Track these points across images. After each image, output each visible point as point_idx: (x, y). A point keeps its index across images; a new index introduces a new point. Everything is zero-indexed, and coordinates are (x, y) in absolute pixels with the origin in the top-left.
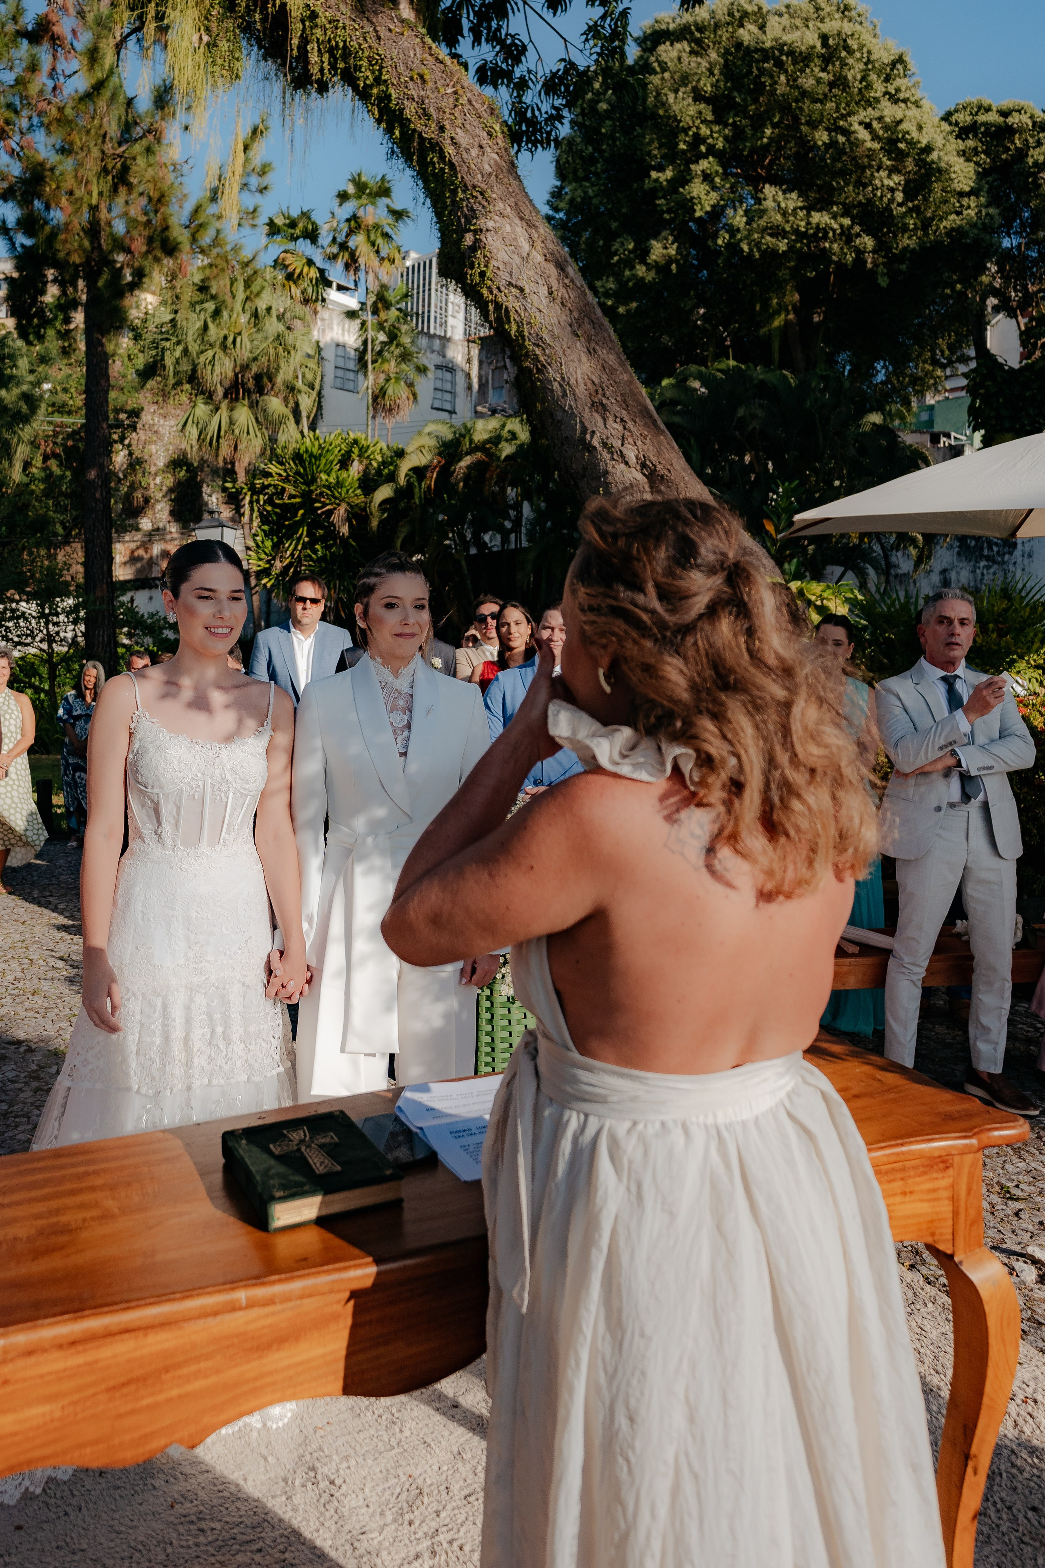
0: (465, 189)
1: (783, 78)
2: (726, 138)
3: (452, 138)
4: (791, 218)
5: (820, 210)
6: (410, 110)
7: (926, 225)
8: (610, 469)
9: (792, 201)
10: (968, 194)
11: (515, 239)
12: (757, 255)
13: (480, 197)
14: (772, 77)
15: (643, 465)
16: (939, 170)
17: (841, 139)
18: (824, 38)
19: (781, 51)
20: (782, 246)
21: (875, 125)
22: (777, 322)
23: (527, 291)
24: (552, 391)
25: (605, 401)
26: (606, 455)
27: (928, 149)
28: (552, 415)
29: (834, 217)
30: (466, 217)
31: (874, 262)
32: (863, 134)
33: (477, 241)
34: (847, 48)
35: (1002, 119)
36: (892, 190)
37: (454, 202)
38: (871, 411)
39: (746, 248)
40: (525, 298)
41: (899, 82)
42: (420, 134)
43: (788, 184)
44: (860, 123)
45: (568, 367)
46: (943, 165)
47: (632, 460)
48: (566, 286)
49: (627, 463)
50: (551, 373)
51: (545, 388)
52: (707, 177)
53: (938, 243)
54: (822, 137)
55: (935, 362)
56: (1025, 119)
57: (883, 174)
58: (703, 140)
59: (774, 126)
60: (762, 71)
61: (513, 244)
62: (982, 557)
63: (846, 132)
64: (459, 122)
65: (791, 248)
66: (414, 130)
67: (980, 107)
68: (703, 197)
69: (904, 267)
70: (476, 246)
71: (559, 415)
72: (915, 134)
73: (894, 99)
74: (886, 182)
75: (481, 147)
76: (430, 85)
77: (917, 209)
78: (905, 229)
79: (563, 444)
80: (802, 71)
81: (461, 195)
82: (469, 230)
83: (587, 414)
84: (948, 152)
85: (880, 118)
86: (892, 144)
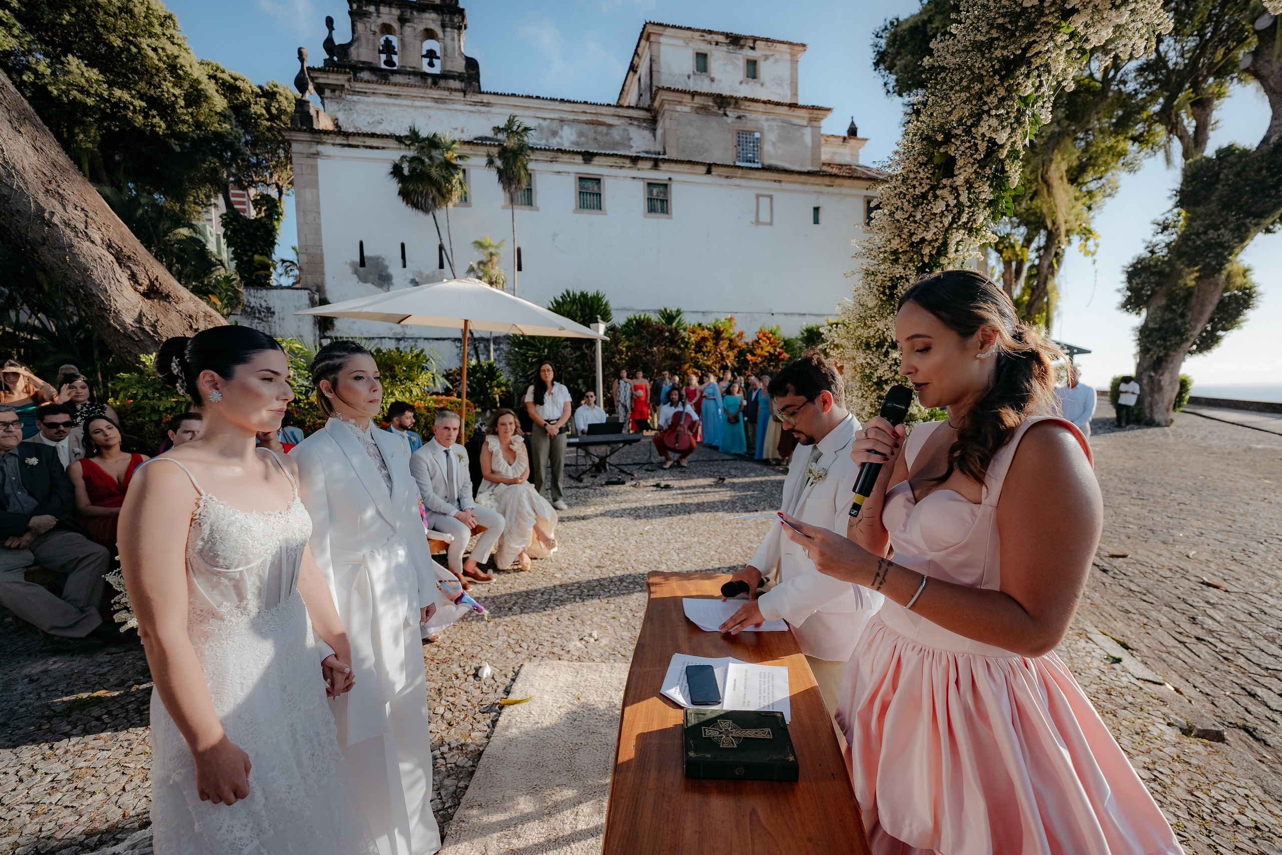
4: (96, 86)
5: (120, 88)
8: (75, 243)
9: (95, 75)
12: (66, 100)
15: (109, 246)
16: (207, 97)
17: (134, 50)
20: (90, 101)
21: (160, 51)
25: (61, 191)
26: (68, 231)
27: (196, 81)
29: (133, 97)
32: (151, 53)
35: (232, 81)
36: (174, 95)
38: (184, 226)
39: (55, 92)
44: (148, 46)
46: (207, 94)
47: (99, 241)
49: (93, 242)
53: (207, 137)
54: (116, 41)
55: (197, 203)
56: (247, 87)
57: (169, 84)
62: (255, 317)
63: (138, 47)
65: (97, 105)
67: (218, 68)
72: (188, 69)
73: (171, 38)
74: (172, 90)
77: (192, 114)
79: (13, 215)
83: (41, 197)
84: (210, 88)
85: (163, 49)
86: (173, 68)
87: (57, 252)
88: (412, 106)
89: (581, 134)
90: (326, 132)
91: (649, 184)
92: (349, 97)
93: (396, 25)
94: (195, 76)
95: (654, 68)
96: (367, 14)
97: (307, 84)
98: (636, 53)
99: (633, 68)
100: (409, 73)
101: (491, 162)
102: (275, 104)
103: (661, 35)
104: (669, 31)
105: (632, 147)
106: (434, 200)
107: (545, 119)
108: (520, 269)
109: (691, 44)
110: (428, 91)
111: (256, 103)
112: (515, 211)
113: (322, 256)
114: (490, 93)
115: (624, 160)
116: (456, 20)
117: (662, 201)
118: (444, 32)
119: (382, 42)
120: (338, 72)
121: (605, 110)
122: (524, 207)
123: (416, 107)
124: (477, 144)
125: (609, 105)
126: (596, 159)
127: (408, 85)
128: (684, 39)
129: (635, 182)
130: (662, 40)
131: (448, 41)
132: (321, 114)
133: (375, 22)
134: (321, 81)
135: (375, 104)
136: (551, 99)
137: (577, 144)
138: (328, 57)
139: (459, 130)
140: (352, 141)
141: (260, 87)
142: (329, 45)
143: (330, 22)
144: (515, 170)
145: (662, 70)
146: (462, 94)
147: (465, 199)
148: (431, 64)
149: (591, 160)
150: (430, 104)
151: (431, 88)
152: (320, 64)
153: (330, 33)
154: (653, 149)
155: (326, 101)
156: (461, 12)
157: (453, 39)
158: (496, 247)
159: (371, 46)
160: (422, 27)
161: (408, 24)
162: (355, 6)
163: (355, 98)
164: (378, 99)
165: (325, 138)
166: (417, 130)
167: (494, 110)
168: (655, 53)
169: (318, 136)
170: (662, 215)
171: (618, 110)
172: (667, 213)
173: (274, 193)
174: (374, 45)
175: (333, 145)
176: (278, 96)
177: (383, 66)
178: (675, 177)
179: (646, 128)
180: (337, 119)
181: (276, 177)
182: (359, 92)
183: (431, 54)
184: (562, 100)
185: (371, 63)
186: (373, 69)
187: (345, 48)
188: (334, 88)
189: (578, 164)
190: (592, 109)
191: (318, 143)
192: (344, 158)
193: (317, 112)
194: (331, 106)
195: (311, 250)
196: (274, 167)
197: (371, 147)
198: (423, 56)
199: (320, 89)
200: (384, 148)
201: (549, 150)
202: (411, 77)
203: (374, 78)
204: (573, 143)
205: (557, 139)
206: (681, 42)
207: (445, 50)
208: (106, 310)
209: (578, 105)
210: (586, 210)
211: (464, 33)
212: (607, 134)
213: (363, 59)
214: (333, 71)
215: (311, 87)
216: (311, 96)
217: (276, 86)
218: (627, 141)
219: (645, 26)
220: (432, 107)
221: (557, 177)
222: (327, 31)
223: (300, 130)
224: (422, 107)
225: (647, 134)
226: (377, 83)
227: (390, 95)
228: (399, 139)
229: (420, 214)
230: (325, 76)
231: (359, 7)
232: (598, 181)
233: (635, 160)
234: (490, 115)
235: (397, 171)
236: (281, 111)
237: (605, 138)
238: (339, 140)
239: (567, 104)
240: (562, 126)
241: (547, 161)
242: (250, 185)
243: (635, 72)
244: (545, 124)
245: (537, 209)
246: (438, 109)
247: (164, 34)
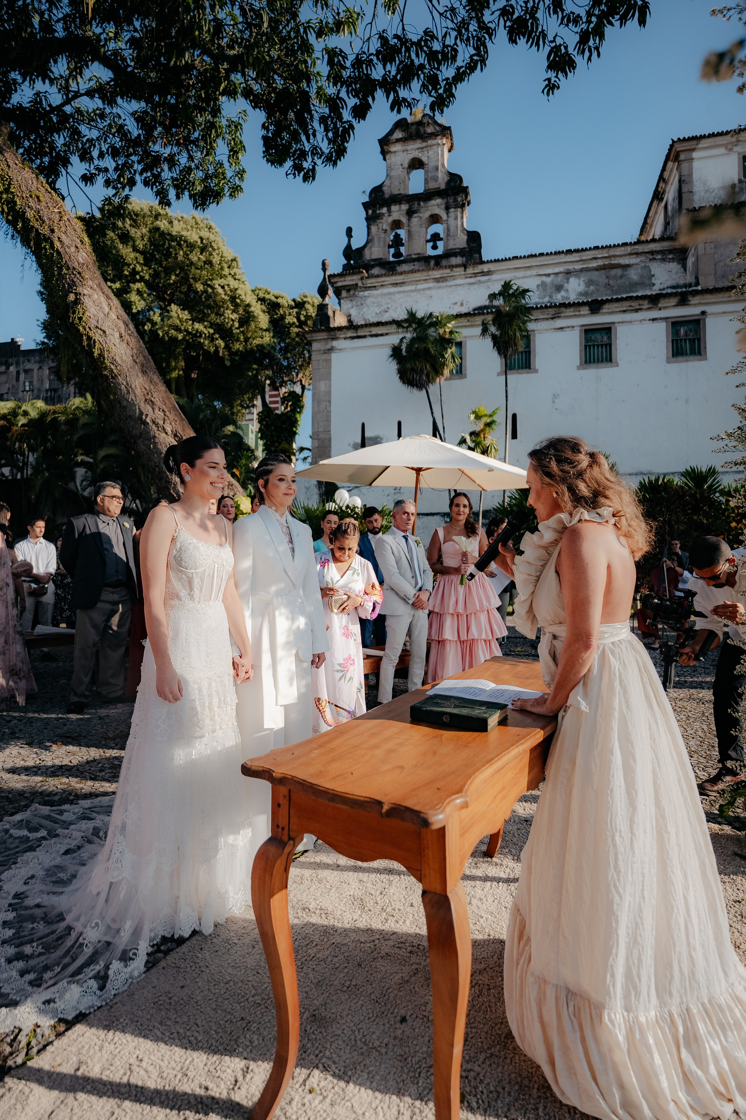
0: (68, 268)
1: (181, 253)
2: (150, 274)
3: (59, 238)
4: (185, 324)
5: (199, 322)
6: (30, 214)
7: (246, 340)
8: (157, 435)
9: (185, 315)
10: (266, 330)
11: (100, 303)
12: (167, 338)
13: (78, 276)
14: (175, 250)
15: (175, 435)
16: (254, 316)
17: (210, 290)
18: (202, 239)
19: (181, 238)
20: (180, 337)
21: (226, 287)
22: (174, 375)
23: (107, 333)
24: (121, 389)
25: (153, 399)
26: (154, 428)
27: (249, 305)
28: (120, 403)
29: (205, 327)
30: (68, 284)
31: (223, 353)
32: (220, 290)
33: (76, 299)
34: (212, 247)
35: (275, 300)
36: (233, 320)
37: (60, 274)
38: (229, 424)
39: (161, 334)
40: (106, 336)
41: (235, 270)
42: (37, 230)
43: (185, 306)
44: (219, 285)
45: (130, 378)
46: (255, 314)
47: (170, 432)
48: (130, 335)
49: (166, 433)
50: (120, 379)
51: (116, 387)
52: (139, 292)
53: (252, 350)
54: (200, 287)
55: (242, 406)
57: (229, 312)
58: (138, 273)
59: (176, 275)
60: (170, 246)
61: (99, 305)
63: (213, 288)
64: (63, 229)
65: (184, 338)
66: (33, 227)
67: (266, 291)
68: (137, 302)
69: (237, 358)
70: (77, 302)
71: (125, 403)
72: (243, 297)
74: (231, 316)
75: (77, 247)
76: (44, 203)
77: (243, 332)
78: (238, 340)
79: (127, 419)
80: (191, 252)
81: (65, 271)
82: (72, 292)
83: (142, 405)
84: (257, 309)
85: (228, 285)
86: (233, 299)
87: (147, 442)
88: (416, 290)
89: (590, 283)
90: (340, 329)
91: (673, 324)
92: (361, 293)
93: (404, 220)
94: (247, 302)
95: (685, 189)
96: (380, 216)
97: (327, 289)
98: (661, 178)
99: (658, 196)
100: (413, 260)
101: (485, 331)
102: (304, 312)
103: (694, 150)
104: (704, 143)
105: (654, 285)
106: (428, 376)
107: (549, 275)
108: (514, 436)
109: (735, 149)
110: (431, 273)
111: (290, 314)
112: (508, 376)
113: (330, 440)
114: (491, 261)
115: (641, 302)
116: (459, 199)
117: (692, 341)
118: (447, 213)
119: (392, 238)
120: (353, 274)
121: (618, 251)
122: (521, 371)
123: (419, 290)
124: (474, 315)
125: (625, 244)
126: (607, 306)
127: (412, 272)
128: (725, 146)
129: (656, 324)
130: (695, 155)
131: (451, 221)
132: (337, 313)
133: (387, 221)
134: (339, 284)
135: (383, 295)
136: (556, 253)
137: (585, 294)
138: (346, 262)
139: (459, 304)
140: (361, 333)
141: (294, 300)
142: (348, 252)
143: (349, 232)
144: (511, 333)
145: (695, 189)
146: (463, 268)
147: (460, 372)
148: (435, 247)
149: (599, 309)
150: (432, 285)
151: (433, 269)
152: (339, 270)
153: (349, 241)
154: (682, 282)
155: (342, 301)
156: (465, 191)
157: (456, 218)
158: (491, 416)
159: (381, 245)
160: (427, 214)
161: (415, 215)
162: (370, 212)
163: (366, 293)
164: (385, 290)
165: (338, 334)
166: (414, 311)
167: (494, 277)
168: (685, 172)
169: (333, 333)
170: (692, 357)
171: (636, 247)
172: (700, 353)
173: (298, 389)
174: (385, 242)
175: (345, 338)
176: (307, 306)
177: (392, 259)
178: (708, 309)
179: (673, 260)
180: (350, 316)
181: (300, 375)
182: (370, 287)
183: (436, 238)
184: (569, 252)
185: (381, 259)
186: (382, 263)
187: (361, 250)
188: (349, 288)
189: (584, 316)
190: (605, 253)
191: (333, 339)
192: (353, 349)
193: (334, 312)
194: (346, 304)
195: (321, 436)
196: (300, 366)
197: (376, 335)
198: (428, 241)
199: (338, 293)
200: (387, 334)
201: (551, 307)
202: (416, 263)
203: (383, 272)
204: (581, 294)
205: (563, 293)
206: (722, 150)
207: (448, 230)
208: (169, 482)
209: (587, 253)
210: (592, 365)
211: (467, 209)
212: (621, 277)
213: (374, 257)
214: (349, 274)
215: (331, 291)
216: (331, 299)
217: (305, 297)
218: (647, 280)
219: (671, 146)
220: (434, 288)
221: (560, 333)
222: (347, 239)
223: (319, 331)
224: (424, 290)
225: (674, 266)
226: (385, 275)
227: (396, 284)
228: (398, 323)
229: (415, 391)
230: (343, 279)
231: (374, 212)
232: (607, 330)
233: (654, 300)
234: (489, 284)
235: (396, 352)
236: (308, 317)
237: (619, 282)
238: (350, 334)
239: (574, 254)
240: (568, 279)
241: (547, 319)
242: (281, 386)
243: (661, 200)
244: (548, 280)
245: (536, 371)
246: (439, 288)
247: (230, 274)
